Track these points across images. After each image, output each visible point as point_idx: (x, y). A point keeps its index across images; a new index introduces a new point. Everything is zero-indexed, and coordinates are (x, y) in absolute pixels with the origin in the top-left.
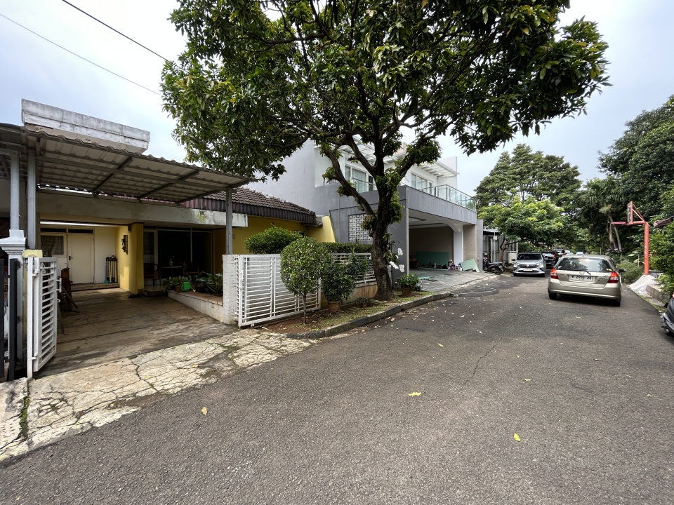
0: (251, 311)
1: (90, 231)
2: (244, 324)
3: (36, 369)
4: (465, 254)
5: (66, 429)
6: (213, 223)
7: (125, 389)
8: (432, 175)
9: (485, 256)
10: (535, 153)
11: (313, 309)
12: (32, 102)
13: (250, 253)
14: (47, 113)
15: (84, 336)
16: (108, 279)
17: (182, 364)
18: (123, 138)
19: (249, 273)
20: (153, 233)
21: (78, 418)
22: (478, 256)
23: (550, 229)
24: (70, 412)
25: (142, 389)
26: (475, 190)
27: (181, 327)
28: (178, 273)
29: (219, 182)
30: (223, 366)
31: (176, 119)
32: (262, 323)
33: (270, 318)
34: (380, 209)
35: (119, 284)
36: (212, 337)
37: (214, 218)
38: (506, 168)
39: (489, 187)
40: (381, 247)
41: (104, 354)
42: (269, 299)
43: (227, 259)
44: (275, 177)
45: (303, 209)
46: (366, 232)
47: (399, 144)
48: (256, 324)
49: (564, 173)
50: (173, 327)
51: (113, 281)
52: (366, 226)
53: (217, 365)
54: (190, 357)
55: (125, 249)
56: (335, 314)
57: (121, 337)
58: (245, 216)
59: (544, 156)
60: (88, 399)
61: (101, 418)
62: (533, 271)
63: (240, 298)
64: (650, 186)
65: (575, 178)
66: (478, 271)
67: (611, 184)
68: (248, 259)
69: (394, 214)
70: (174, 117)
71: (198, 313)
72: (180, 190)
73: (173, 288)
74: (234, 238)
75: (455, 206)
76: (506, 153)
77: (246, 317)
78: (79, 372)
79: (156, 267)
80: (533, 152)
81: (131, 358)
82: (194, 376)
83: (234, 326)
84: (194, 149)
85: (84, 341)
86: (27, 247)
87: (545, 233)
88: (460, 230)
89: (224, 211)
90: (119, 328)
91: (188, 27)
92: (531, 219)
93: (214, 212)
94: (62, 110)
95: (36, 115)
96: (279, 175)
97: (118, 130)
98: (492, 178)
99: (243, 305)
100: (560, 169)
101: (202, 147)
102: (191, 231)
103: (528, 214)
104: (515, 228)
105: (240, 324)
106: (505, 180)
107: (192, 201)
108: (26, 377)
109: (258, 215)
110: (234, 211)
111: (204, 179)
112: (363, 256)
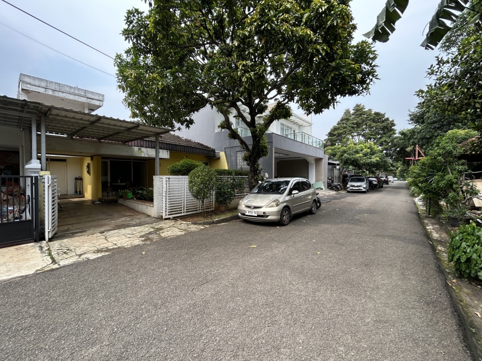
0: (170, 209)
1: (64, 160)
2: (166, 217)
3: (50, 237)
4: (316, 178)
5: (75, 260)
6: (147, 156)
7: (101, 246)
8: (295, 125)
9: (330, 179)
10: (367, 110)
11: (210, 210)
12: (27, 76)
13: (171, 175)
14: (37, 83)
15: (71, 223)
16: (76, 192)
17: (131, 236)
18: (86, 99)
19: (169, 186)
20: (107, 162)
21: (80, 256)
22: (324, 179)
23: (371, 161)
24: (75, 254)
25: (110, 246)
26: (327, 135)
27: (128, 219)
28: (123, 188)
29: (151, 132)
30: (155, 237)
31: (125, 93)
32: (177, 217)
33: (183, 214)
34: (253, 148)
35: (84, 195)
36: (147, 224)
37: (147, 152)
38: (348, 120)
39: (336, 133)
40: (254, 172)
41: (85, 231)
42: (182, 203)
43: (156, 179)
44: (188, 126)
45: (207, 147)
46: (245, 162)
47: (266, 107)
48: (174, 218)
49: (385, 124)
50: (124, 219)
51: (80, 194)
52: (245, 159)
53: (150, 236)
54: (135, 233)
55: (89, 172)
56: (223, 212)
57: (92, 223)
58: (168, 152)
59: (373, 113)
60: (82, 250)
61: (92, 256)
62: (359, 189)
63: (164, 202)
64: (436, 134)
65: (393, 128)
66: (324, 189)
67: (413, 132)
68: (169, 178)
69: (263, 151)
70: (124, 92)
71: (138, 212)
72: (126, 135)
73: (121, 197)
74: (160, 166)
75: (308, 146)
76: (348, 110)
77: (167, 213)
78: (73, 239)
79: (109, 184)
80: (366, 110)
81: (101, 233)
82: (138, 241)
83: (160, 218)
84: (136, 110)
85: (71, 226)
86: (42, 170)
87: (368, 164)
88: (313, 162)
89: (154, 148)
90: (90, 219)
91: (133, 38)
92: (359, 155)
93: (148, 149)
94: (47, 81)
95: (30, 84)
96: (190, 125)
97: (83, 94)
98: (338, 126)
99: (166, 206)
100: (383, 122)
101: (141, 109)
102: (132, 161)
103: (357, 152)
104: (348, 161)
105: (164, 217)
106: (346, 128)
107: (133, 142)
108: (45, 240)
109: (176, 150)
110: (161, 148)
111: (142, 130)
112: (244, 178)
